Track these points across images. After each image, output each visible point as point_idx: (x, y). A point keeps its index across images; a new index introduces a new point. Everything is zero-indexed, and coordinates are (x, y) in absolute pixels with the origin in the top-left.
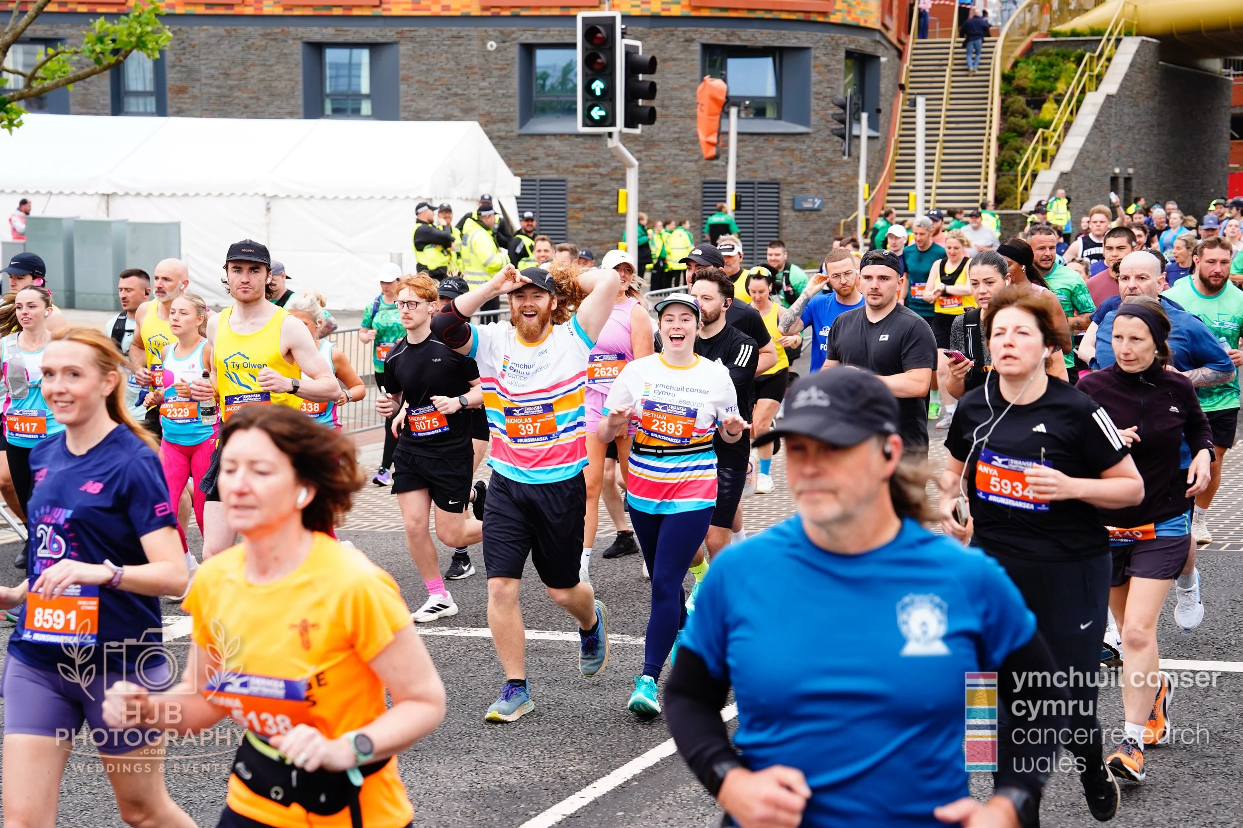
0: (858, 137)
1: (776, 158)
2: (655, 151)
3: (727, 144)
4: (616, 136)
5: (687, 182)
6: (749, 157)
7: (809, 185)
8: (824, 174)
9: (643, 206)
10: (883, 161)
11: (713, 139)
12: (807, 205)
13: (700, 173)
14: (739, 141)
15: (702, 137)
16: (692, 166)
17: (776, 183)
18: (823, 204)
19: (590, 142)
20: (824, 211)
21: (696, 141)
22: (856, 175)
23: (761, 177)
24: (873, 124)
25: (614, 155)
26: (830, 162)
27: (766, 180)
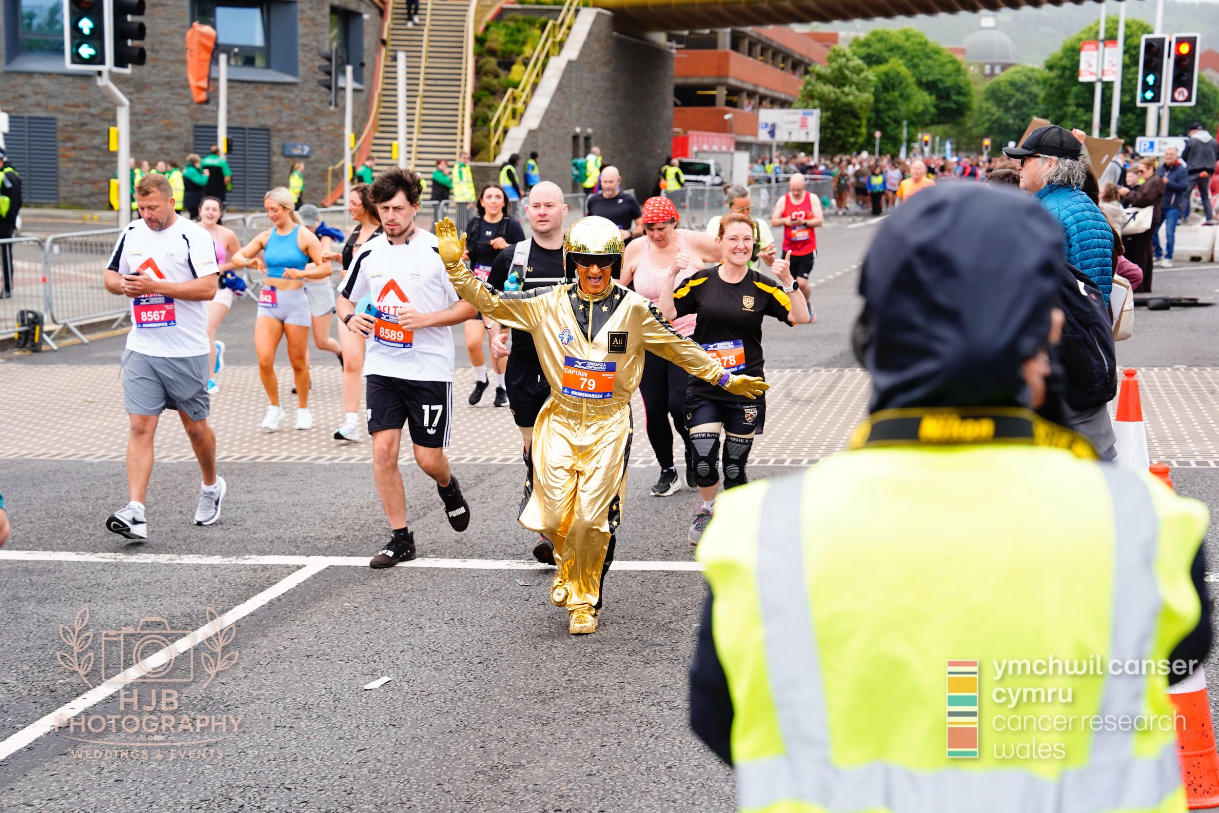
0: (343, 89)
1: (265, 106)
2: (146, 94)
3: (217, 90)
4: (105, 75)
5: (179, 125)
6: (240, 103)
7: (298, 132)
8: (312, 122)
9: (136, 148)
10: (367, 113)
11: (204, 84)
12: (297, 152)
13: (191, 117)
14: (229, 88)
15: (192, 82)
16: (184, 110)
17: (265, 130)
18: (311, 151)
19: (79, 82)
20: (313, 158)
21: (186, 86)
22: (342, 125)
23: (252, 123)
24: (358, 78)
25: (106, 96)
26: (318, 112)
27: (257, 126)
